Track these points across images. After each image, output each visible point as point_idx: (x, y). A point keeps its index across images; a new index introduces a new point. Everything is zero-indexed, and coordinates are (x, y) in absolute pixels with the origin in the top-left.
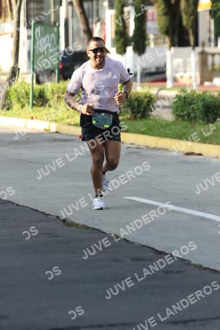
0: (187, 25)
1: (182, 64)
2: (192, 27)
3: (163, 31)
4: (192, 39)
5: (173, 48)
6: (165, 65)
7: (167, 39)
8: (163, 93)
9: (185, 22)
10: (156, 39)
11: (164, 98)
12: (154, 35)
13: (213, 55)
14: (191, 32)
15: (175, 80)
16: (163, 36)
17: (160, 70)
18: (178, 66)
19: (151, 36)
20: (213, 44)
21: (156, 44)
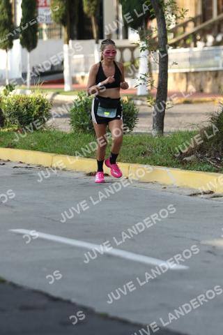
0: (89, 11)
1: (82, 62)
2: (95, 15)
3: (58, 19)
4: (95, 30)
5: (70, 42)
6: (62, 63)
7: (64, 31)
8: (59, 98)
9: (86, 9)
10: (49, 30)
11: (61, 104)
12: (47, 24)
13: (122, 49)
14: (93, 20)
15: (74, 81)
16: (58, 26)
17: (56, 69)
18: (78, 65)
19: (44, 27)
20: (121, 37)
21: (50, 36)
